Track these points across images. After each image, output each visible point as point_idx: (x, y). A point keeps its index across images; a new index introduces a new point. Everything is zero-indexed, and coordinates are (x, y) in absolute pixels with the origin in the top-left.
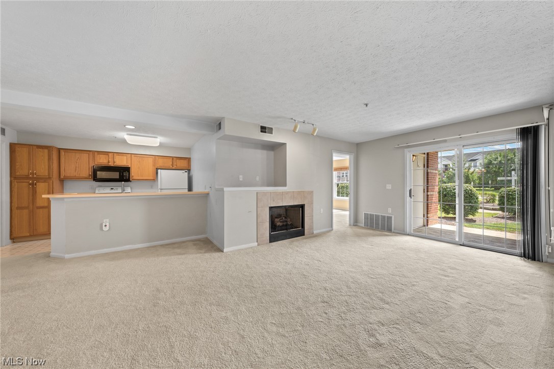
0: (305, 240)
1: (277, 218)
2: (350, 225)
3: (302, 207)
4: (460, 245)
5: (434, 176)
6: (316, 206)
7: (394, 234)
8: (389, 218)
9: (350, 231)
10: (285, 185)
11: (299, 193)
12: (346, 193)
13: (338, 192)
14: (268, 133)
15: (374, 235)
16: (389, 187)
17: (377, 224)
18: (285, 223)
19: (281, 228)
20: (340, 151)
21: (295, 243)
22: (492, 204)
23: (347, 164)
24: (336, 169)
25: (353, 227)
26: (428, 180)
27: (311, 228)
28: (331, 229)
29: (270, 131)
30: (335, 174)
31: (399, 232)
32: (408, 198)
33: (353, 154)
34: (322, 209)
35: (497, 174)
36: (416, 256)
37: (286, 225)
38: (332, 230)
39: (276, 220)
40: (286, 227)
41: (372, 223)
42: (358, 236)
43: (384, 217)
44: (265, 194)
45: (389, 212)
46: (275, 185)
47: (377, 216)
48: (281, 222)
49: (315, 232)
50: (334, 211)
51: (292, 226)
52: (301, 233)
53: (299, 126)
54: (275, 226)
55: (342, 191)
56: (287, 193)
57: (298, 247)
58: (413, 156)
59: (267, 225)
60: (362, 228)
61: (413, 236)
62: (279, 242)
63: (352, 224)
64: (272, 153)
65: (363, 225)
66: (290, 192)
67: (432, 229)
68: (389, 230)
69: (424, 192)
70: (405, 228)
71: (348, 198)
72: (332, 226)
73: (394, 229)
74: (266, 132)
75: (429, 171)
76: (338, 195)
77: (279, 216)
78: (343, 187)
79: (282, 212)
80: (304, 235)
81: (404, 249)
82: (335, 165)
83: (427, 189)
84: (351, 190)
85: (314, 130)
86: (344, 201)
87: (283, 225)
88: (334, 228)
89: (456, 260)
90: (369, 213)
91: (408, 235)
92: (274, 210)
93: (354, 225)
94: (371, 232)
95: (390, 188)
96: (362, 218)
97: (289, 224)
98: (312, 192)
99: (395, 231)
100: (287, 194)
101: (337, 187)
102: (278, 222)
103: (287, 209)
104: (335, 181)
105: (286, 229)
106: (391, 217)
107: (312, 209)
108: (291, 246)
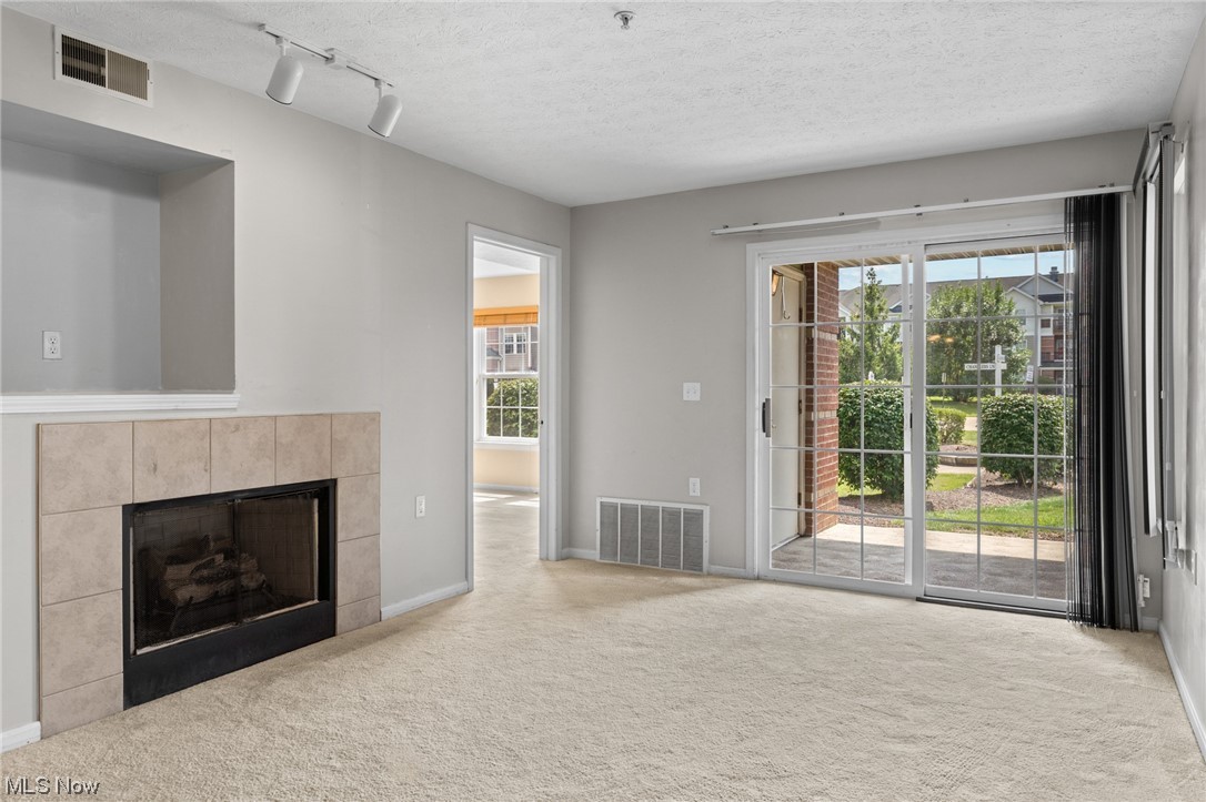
0: (335, 663)
1: (175, 560)
2: (544, 559)
3: (324, 492)
4: (919, 599)
5: (828, 352)
6: (391, 483)
7: (709, 581)
8: (694, 518)
9: (543, 585)
10: (226, 383)
11: (306, 422)
12: (525, 421)
13: (493, 416)
14: (115, 86)
15: (641, 596)
16: (692, 392)
17: (650, 546)
18: (224, 587)
19: (202, 615)
20: (502, 231)
21: (286, 686)
22: (956, 446)
23: (532, 297)
24: (485, 318)
25: (560, 564)
26: (810, 366)
27: (371, 593)
28: (461, 586)
29: (132, 77)
30: (479, 334)
31: (727, 570)
32: (759, 434)
33: (559, 251)
34: (422, 501)
35: (961, 352)
36: (797, 670)
37: (233, 596)
38: (469, 591)
39: (172, 572)
40: (228, 604)
41: (629, 543)
42: (578, 604)
43: (672, 515)
44: (92, 431)
45: (692, 493)
46: (170, 382)
47: (650, 514)
48: (200, 582)
49: (389, 610)
50: (479, 498)
51: (270, 596)
52: (318, 626)
53: (299, 74)
54: (167, 605)
55: (511, 411)
56: (238, 425)
57: (293, 705)
58: (774, 272)
59: (109, 609)
60: (592, 565)
61: (775, 581)
62: (186, 694)
63: (553, 555)
64: (149, 209)
65: (595, 554)
66: (256, 419)
67: (828, 545)
68: (694, 565)
69: (800, 411)
70: (749, 553)
71: (533, 441)
72: (467, 574)
73: (711, 562)
74: (100, 81)
75: (816, 334)
76: (492, 431)
77: (192, 549)
78: (511, 395)
79: (210, 524)
80: (333, 634)
81: (756, 644)
82: (481, 301)
83: (807, 404)
84: (548, 409)
85: (385, 108)
86: (519, 454)
87: (214, 599)
88: (477, 579)
89: (921, 663)
90: (619, 501)
91: (758, 579)
92: (153, 519)
93: (561, 558)
94: (629, 579)
95: (697, 397)
96: (591, 524)
97: (253, 585)
98: (374, 418)
99: (715, 568)
100: (237, 428)
101: (488, 395)
102: (182, 583)
103: (240, 508)
104: (480, 369)
105: (233, 617)
106: (700, 514)
107: (377, 499)
108: (257, 709)
